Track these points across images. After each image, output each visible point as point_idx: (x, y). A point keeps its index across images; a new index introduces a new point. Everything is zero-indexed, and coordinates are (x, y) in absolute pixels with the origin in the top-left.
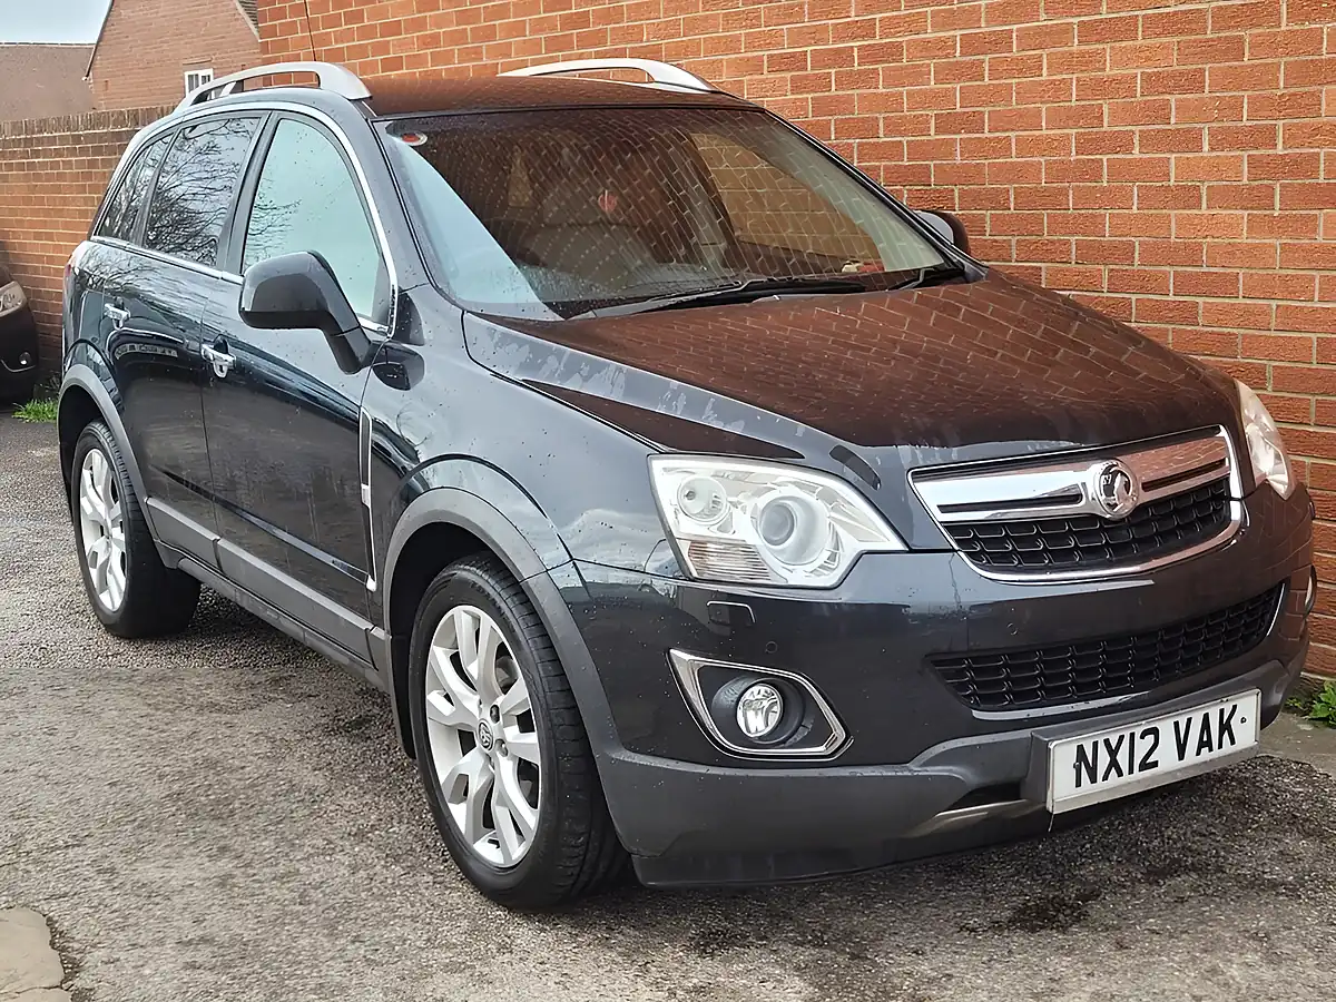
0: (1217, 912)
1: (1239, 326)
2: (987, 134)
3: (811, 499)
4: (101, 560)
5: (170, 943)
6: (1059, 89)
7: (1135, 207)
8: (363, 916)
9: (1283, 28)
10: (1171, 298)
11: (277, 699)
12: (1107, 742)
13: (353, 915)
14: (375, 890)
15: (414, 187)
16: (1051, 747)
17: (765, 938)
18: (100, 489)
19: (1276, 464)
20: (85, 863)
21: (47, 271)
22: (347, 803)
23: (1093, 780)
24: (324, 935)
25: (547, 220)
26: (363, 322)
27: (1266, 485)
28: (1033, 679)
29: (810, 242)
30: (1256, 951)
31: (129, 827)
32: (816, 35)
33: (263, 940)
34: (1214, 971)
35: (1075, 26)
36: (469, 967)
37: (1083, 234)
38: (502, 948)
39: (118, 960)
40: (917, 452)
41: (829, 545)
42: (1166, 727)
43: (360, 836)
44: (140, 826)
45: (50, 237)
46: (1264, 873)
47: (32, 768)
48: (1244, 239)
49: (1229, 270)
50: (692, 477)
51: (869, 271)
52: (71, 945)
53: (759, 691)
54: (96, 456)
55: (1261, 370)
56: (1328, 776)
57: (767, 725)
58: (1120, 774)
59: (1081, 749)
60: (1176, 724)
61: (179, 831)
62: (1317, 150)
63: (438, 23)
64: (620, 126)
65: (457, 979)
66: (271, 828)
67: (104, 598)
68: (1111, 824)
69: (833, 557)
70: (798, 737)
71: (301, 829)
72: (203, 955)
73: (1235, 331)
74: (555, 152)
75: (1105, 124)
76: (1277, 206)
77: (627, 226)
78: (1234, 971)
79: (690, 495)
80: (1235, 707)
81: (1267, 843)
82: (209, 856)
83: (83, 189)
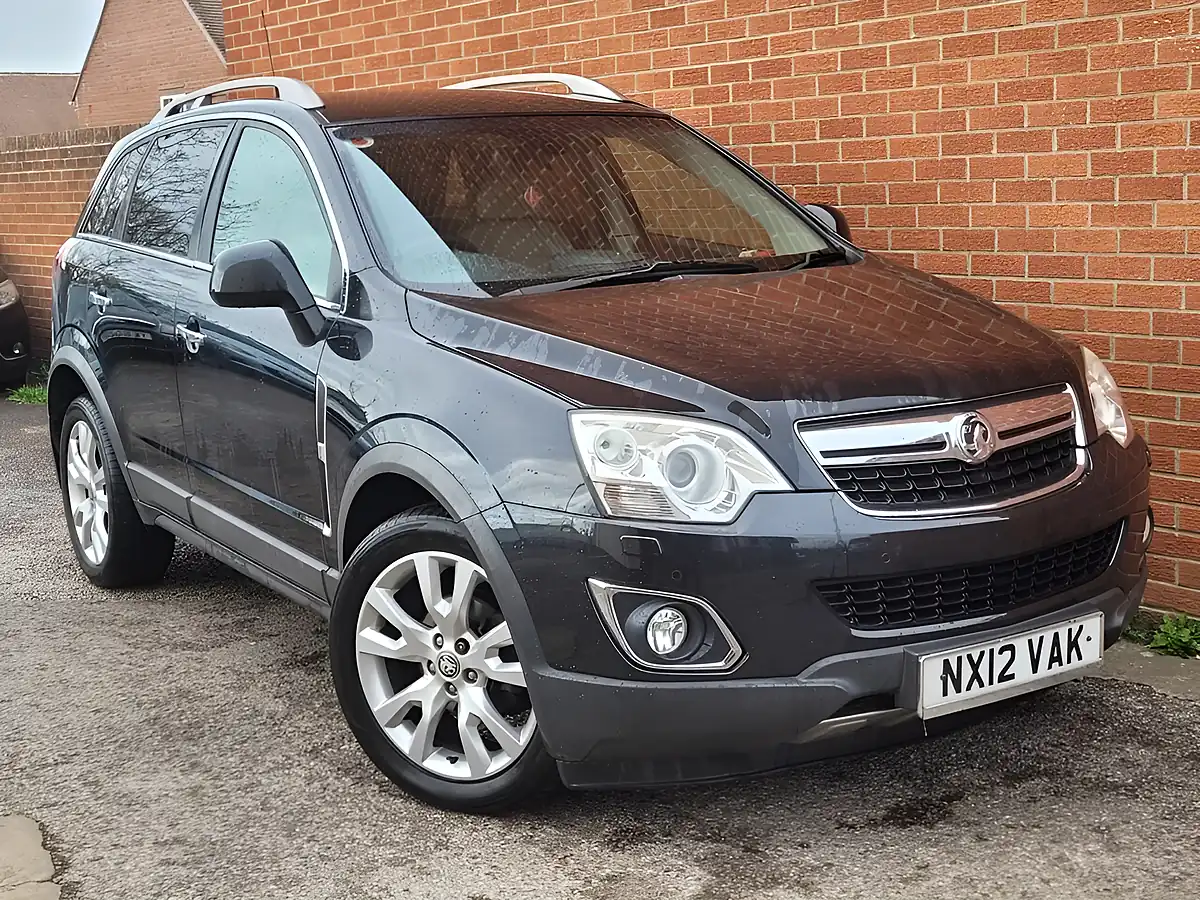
0: (1065, 810)
1: (1085, 303)
2: (865, 138)
3: (710, 446)
4: (86, 519)
5: (147, 844)
6: (928, 99)
7: (994, 201)
8: (318, 820)
9: (1120, 42)
10: (1027, 279)
11: (241, 638)
12: (970, 657)
13: (309, 819)
14: (328, 798)
15: (363, 185)
16: (921, 661)
17: (669, 834)
18: (85, 456)
19: (1117, 418)
20: (72, 778)
21: (37, 270)
22: (303, 725)
23: (958, 690)
24: (283, 836)
25: (482, 216)
26: (319, 302)
27: (1107, 436)
28: (905, 602)
29: (712, 234)
30: (1098, 841)
31: (112, 747)
32: (715, 53)
33: (230, 840)
34: (1061, 858)
35: (941, 43)
36: (410, 861)
37: (951, 224)
38: (439, 845)
39: (102, 858)
40: (803, 406)
41: (726, 487)
42: (1021, 644)
43: (315, 752)
44: (121, 746)
45: (40, 240)
46: (1107, 776)
47: (26, 698)
48: (1088, 227)
49: (1077, 254)
50: (606, 429)
51: (762, 255)
52: (61, 846)
53: (665, 615)
54: (82, 426)
55: (1106, 341)
56: (1166, 696)
57: (674, 644)
58: (981, 685)
59: (946, 662)
60: (1030, 641)
61: (155, 750)
62: (1151, 148)
63: (384, 45)
64: (545, 131)
65: (400, 872)
66: (237, 747)
67: (89, 553)
68: (975, 737)
69: (729, 497)
70: (700, 654)
71: (263, 748)
72: (176, 853)
73: (1083, 308)
74: (486, 157)
75: (968, 128)
76: (1117, 198)
77: (552, 221)
78: (1079, 859)
79: (605, 445)
80: (1081, 627)
81: (1110, 752)
82: (181, 771)
83: (69, 198)
